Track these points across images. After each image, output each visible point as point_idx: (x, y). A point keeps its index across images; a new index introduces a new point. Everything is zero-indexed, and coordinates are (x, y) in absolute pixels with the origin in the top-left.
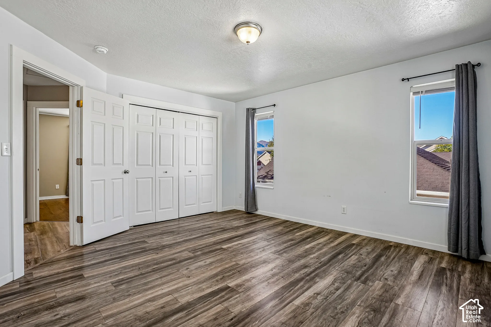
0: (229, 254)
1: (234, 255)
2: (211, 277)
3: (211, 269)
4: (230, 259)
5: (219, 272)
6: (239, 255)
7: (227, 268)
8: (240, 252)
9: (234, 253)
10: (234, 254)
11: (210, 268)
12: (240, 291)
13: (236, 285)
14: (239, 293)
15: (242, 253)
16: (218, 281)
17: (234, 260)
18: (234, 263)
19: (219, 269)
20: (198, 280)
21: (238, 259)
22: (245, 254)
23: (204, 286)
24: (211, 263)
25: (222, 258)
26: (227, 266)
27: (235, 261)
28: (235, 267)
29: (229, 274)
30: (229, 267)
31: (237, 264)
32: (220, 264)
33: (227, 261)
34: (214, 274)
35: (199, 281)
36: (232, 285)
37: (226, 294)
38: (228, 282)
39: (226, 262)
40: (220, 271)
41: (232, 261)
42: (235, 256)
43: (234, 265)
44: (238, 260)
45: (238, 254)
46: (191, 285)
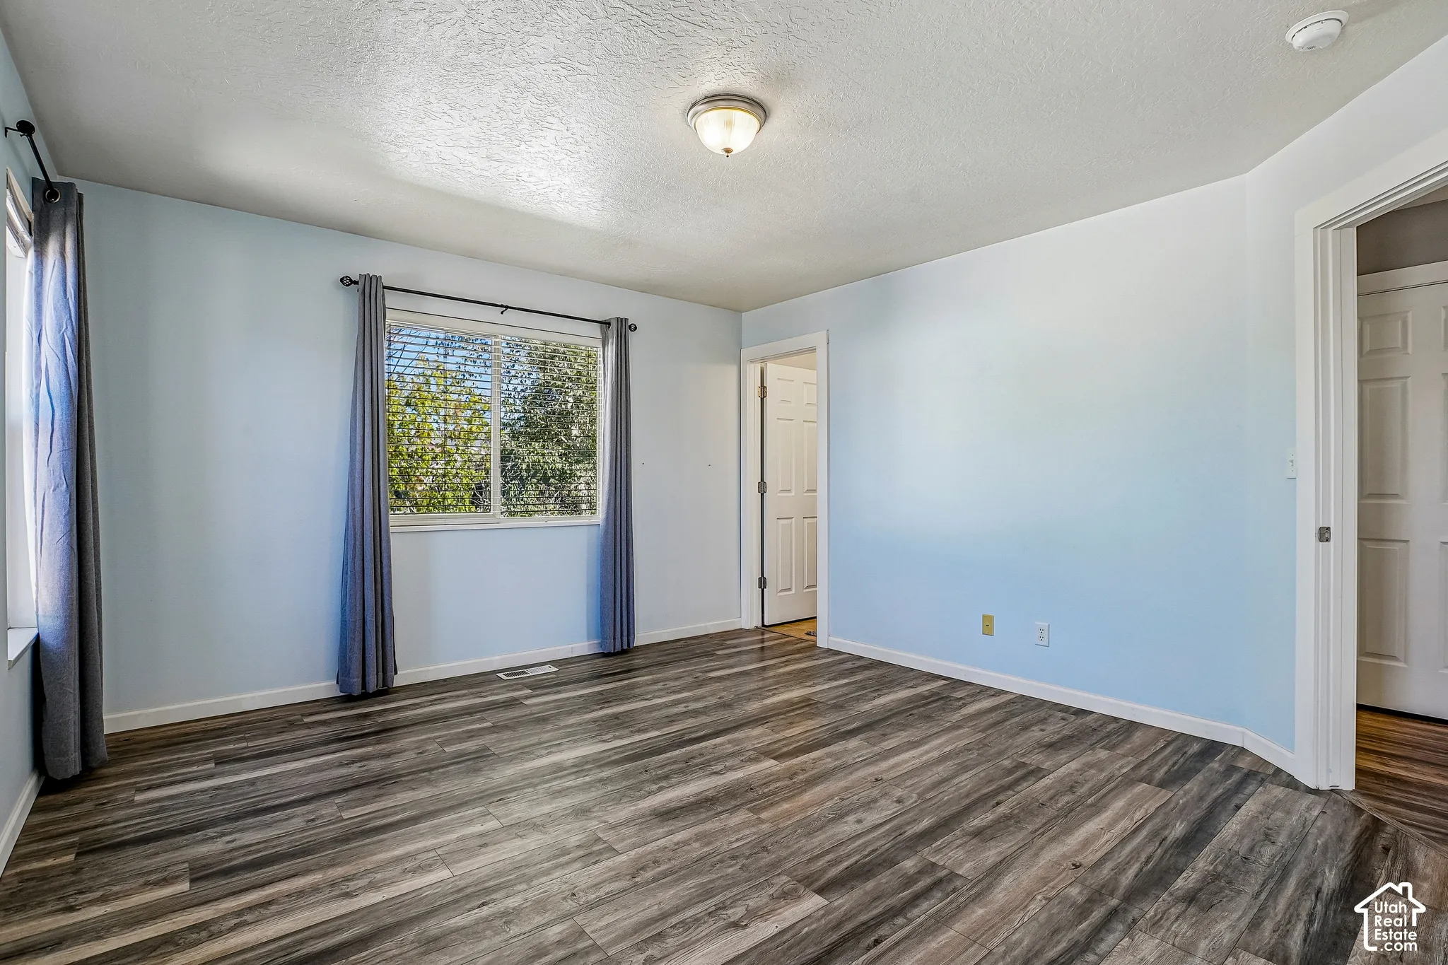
0: (784, 853)
1: (765, 849)
2: (823, 779)
3: (830, 797)
4: (779, 831)
5: (805, 791)
6: (748, 846)
7: (785, 800)
8: (742, 861)
9: (767, 859)
10: (765, 854)
11: (834, 801)
12: (752, 752)
13: (761, 761)
14: (754, 749)
15: (733, 858)
16: (803, 770)
17: (765, 827)
18: (764, 815)
19: (807, 797)
20: (851, 773)
21: (754, 830)
22: (722, 850)
23: (830, 763)
24: (839, 817)
25: (809, 834)
26: (786, 806)
27: (762, 821)
28: (763, 803)
29: (778, 784)
30: (778, 802)
31: (754, 810)
32: (809, 813)
33: (789, 822)
34: (817, 785)
35: (848, 772)
36: (769, 763)
37: (780, 749)
38: (777, 768)
39: (790, 819)
40: (802, 792)
41: (774, 820)
42: (761, 846)
43: (764, 809)
44: (753, 826)
45: (748, 852)
46: (859, 766)
